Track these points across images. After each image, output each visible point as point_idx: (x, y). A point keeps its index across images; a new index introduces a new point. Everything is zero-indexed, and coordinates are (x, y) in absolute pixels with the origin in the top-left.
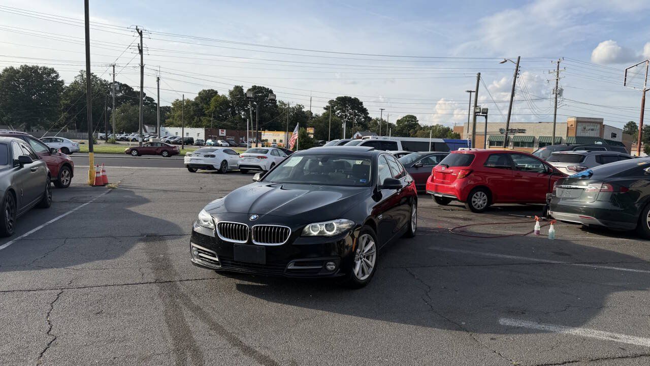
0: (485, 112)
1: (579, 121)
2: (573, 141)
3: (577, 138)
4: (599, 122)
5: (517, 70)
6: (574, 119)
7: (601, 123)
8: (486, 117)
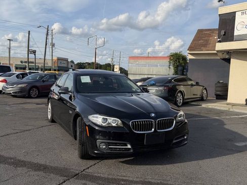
0: (34, 52)
1: (59, 59)
2: (57, 68)
3: (58, 66)
4: (66, 60)
5: (47, 32)
6: (56, 58)
7: (67, 61)
8: (35, 55)
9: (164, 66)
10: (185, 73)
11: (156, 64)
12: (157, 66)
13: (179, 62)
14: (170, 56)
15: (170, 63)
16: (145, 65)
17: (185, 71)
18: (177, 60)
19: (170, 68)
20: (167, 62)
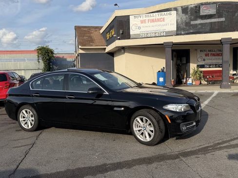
9: (32, 60)
10: (51, 66)
11: (22, 58)
12: (24, 60)
13: (48, 56)
14: (38, 50)
15: (38, 57)
16: (10, 60)
17: (51, 64)
18: (46, 54)
19: (39, 62)
20: (35, 55)
